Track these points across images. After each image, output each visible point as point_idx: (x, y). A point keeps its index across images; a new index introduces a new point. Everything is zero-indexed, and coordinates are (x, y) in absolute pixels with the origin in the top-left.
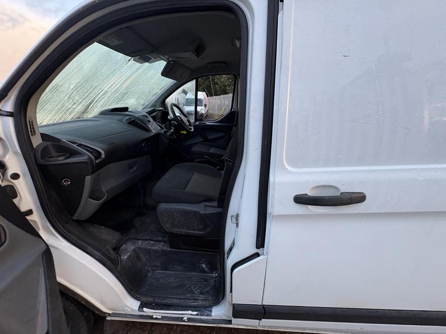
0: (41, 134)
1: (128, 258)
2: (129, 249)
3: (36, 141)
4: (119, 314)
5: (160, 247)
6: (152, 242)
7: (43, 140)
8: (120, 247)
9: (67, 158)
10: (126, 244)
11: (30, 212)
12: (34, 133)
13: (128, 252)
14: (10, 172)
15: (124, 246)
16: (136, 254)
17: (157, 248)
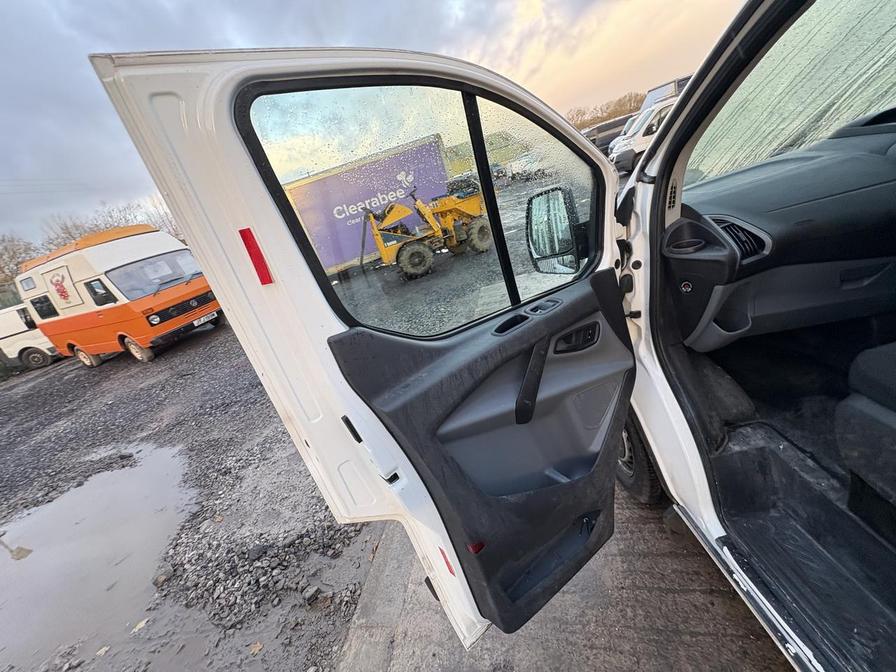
0: (682, 205)
1: (741, 452)
2: (751, 440)
3: (672, 217)
4: (690, 516)
5: (823, 484)
6: (810, 462)
7: (682, 216)
8: (741, 426)
9: (697, 250)
10: (754, 429)
11: (637, 315)
12: (672, 204)
13: (748, 444)
14: (633, 259)
15: (749, 430)
16: (762, 460)
17: (812, 480)
